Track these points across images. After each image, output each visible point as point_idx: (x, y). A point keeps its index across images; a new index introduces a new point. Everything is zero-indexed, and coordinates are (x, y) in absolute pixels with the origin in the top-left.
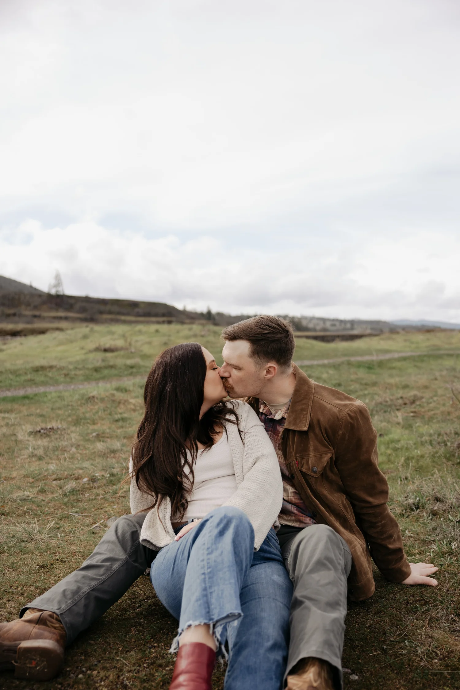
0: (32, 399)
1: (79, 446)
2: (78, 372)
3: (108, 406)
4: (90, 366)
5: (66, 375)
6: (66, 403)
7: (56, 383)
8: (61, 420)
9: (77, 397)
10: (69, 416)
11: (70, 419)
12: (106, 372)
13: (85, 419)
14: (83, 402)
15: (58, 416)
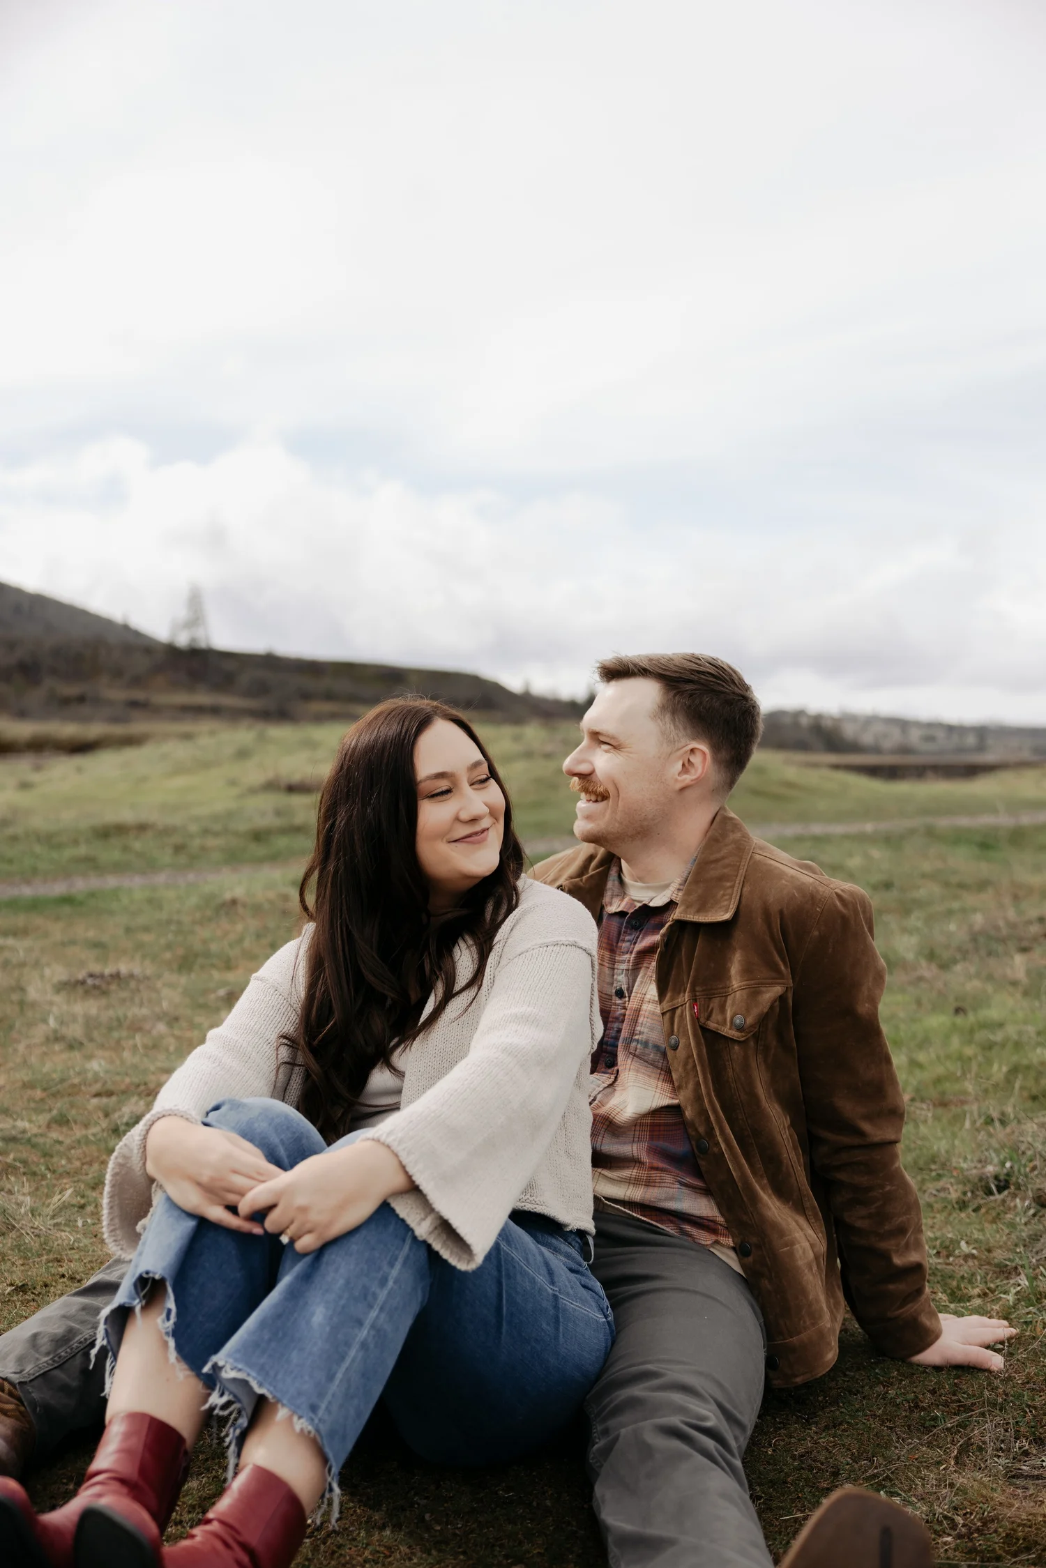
0: (81, 904)
1: (176, 1019)
2: (211, 842)
3: (271, 924)
4: (243, 827)
5: (178, 849)
6: (163, 916)
7: (150, 866)
8: (144, 957)
9: (193, 900)
10: (169, 947)
11: (168, 955)
12: (282, 842)
13: (207, 954)
14: (209, 913)
15: (140, 946)
